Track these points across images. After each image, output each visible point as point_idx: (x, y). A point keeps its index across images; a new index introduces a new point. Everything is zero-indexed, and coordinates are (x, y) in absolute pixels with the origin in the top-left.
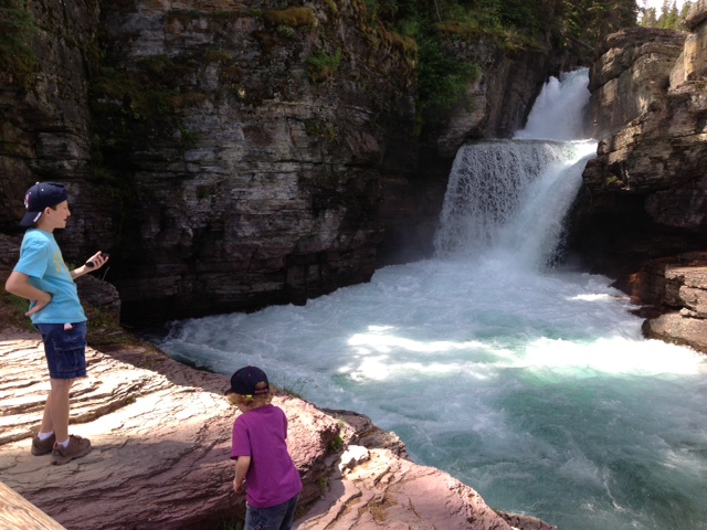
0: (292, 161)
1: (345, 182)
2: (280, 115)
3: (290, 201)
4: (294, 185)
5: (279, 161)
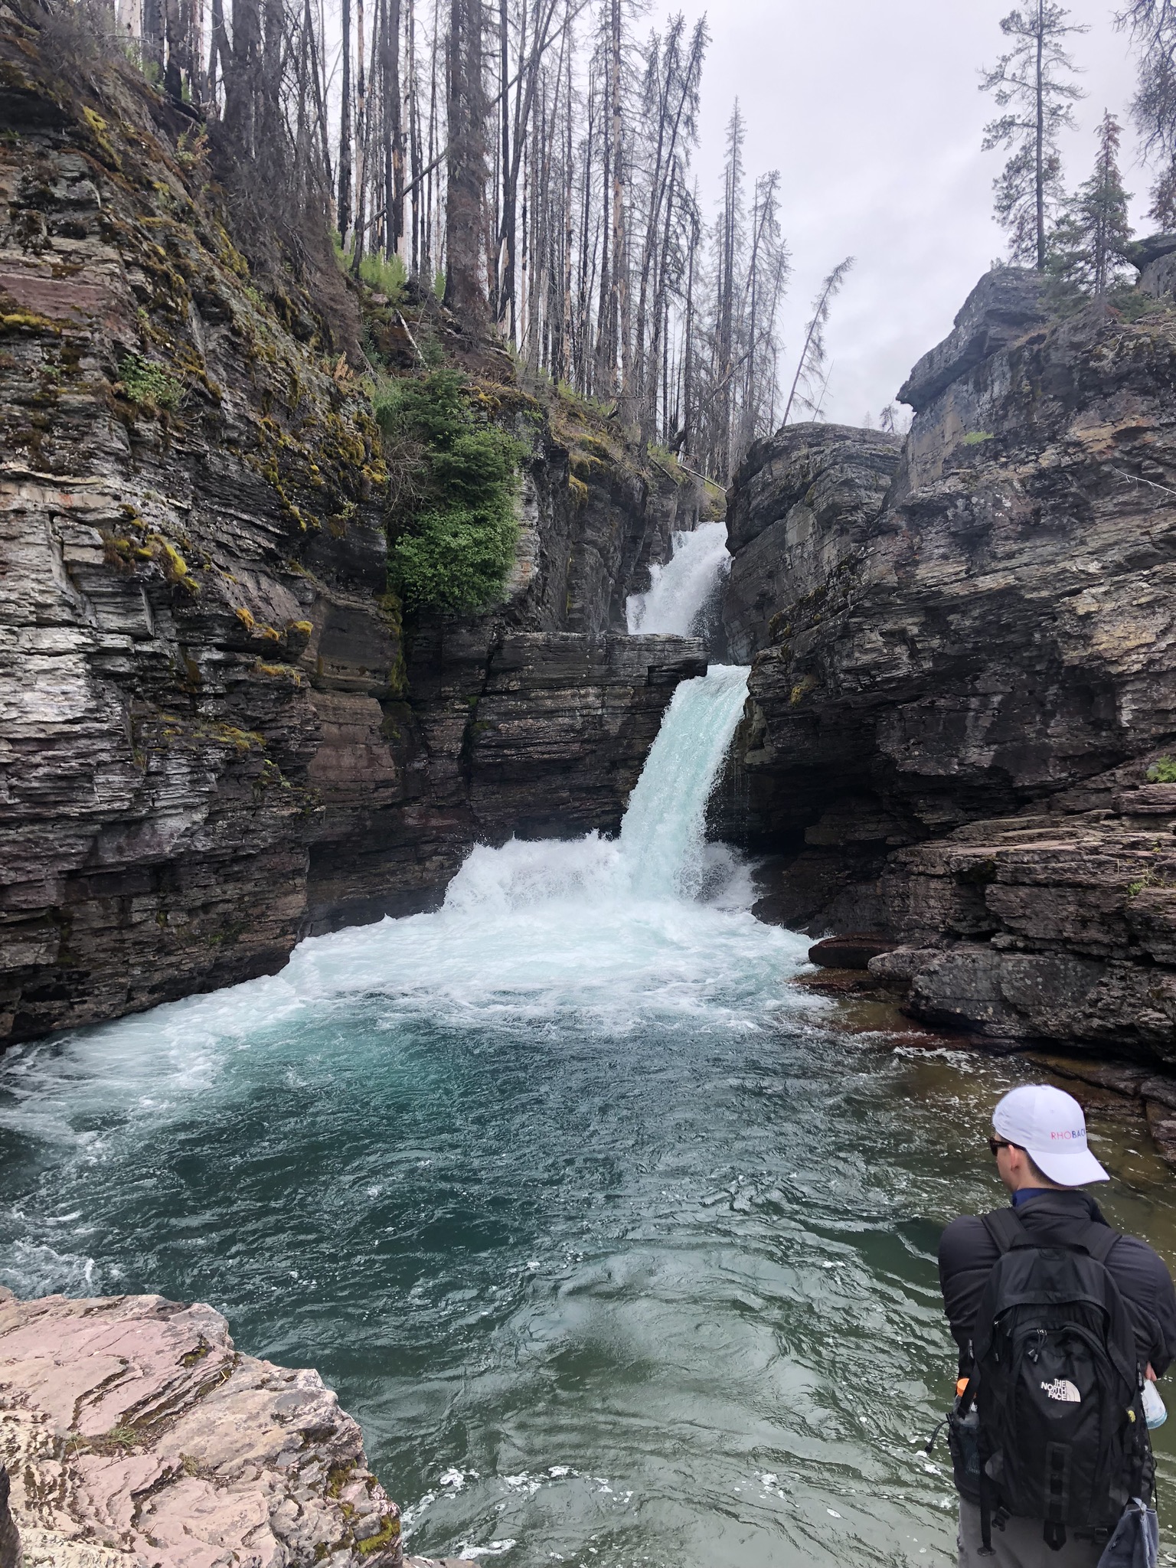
0: (66, 623)
1: (220, 689)
2: (30, 506)
3: (66, 728)
4: (78, 687)
5: (32, 624)
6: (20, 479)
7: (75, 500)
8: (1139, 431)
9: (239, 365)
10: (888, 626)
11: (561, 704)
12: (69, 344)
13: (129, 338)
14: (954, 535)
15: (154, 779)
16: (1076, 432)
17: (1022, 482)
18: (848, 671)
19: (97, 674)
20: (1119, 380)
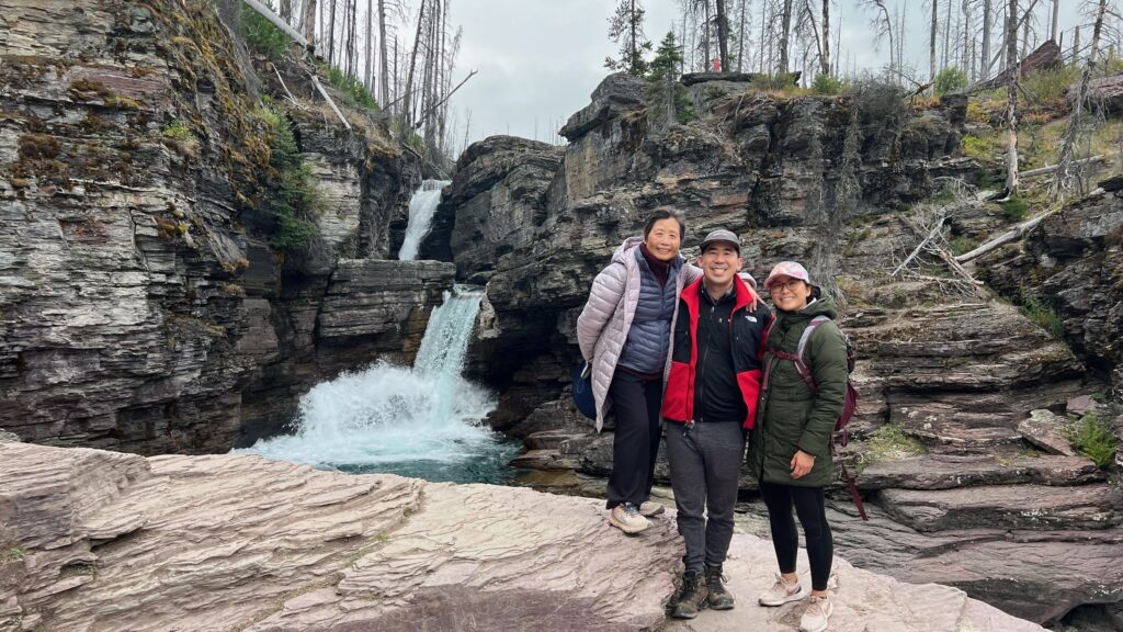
0: (135, 269)
1: (205, 301)
2: (120, 204)
3: (135, 328)
4: (142, 304)
5: (118, 270)
6: (114, 189)
7: (143, 201)
8: (689, 180)
9: (216, 117)
10: (565, 269)
11: (374, 301)
12: (142, 115)
13: (171, 109)
14: (601, 225)
15: (177, 355)
16: (660, 179)
17: (634, 200)
18: (544, 291)
19: (150, 297)
20: (681, 155)
